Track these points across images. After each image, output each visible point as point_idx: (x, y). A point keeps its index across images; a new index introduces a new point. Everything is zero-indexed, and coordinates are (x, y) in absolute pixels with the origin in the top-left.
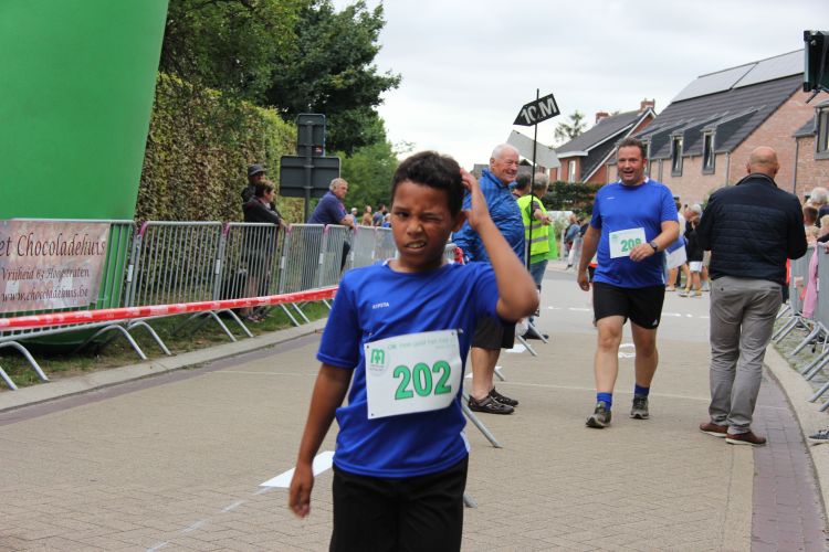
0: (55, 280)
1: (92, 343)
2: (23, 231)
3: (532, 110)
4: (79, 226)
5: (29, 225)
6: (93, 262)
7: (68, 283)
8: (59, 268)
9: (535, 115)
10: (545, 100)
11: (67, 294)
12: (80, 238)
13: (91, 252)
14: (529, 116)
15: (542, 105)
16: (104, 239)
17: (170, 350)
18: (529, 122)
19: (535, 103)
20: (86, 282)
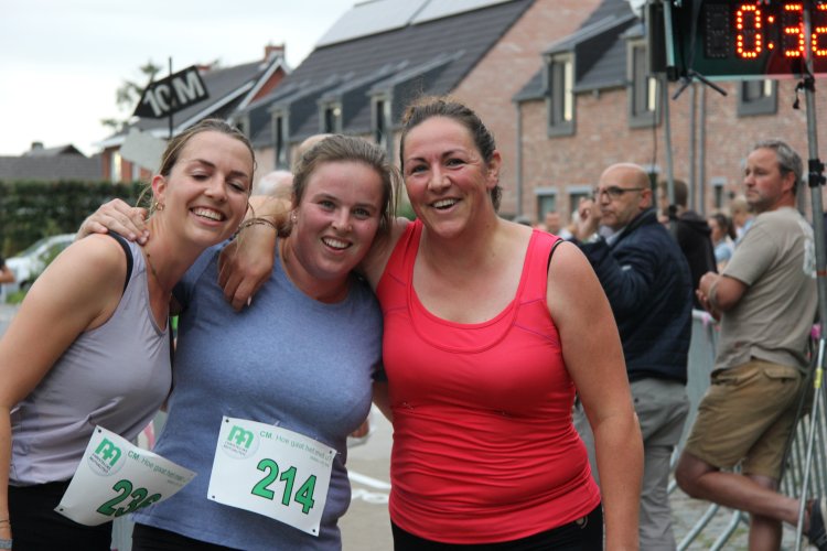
3: (163, 93)
9: (167, 100)
10: (183, 75)
14: (157, 103)
15: (178, 83)
18: (158, 112)
19: (168, 81)
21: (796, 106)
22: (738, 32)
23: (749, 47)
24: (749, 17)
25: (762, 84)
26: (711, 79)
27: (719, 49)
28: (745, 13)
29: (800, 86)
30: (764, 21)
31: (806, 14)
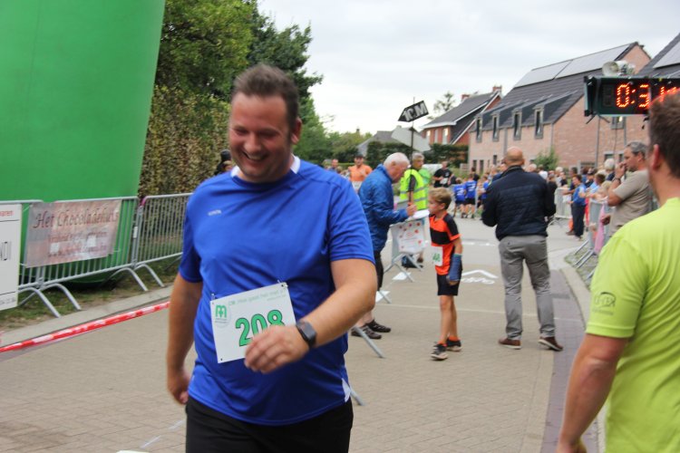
0: (83, 241)
1: (110, 281)
2: (62, 209)
3: (410, 112)
4: (100, 203)
5: (67, 205)
6: (109, 227)
7: (92, 242)
8: (86, 232)
9: (412, 114)
10: (419, 104)
11: (91, 250)
12: (100, 211)
13: (108, 220)
14: (408, 116)
15: (417, 108)
16: (117, 210)
17: (164, 282)
18: (408, 119)
19: (413, 107)
20: (105, 241)
21: (643, 127)
22: (618, 97)
23: (623, 102)
24: (623, 90)
25: (618, 118)
26: (603, 116)
27: (609, 103)
28: (622, 88)
29: (645, 119)
30: (630, 92)
31: (649, 89)
